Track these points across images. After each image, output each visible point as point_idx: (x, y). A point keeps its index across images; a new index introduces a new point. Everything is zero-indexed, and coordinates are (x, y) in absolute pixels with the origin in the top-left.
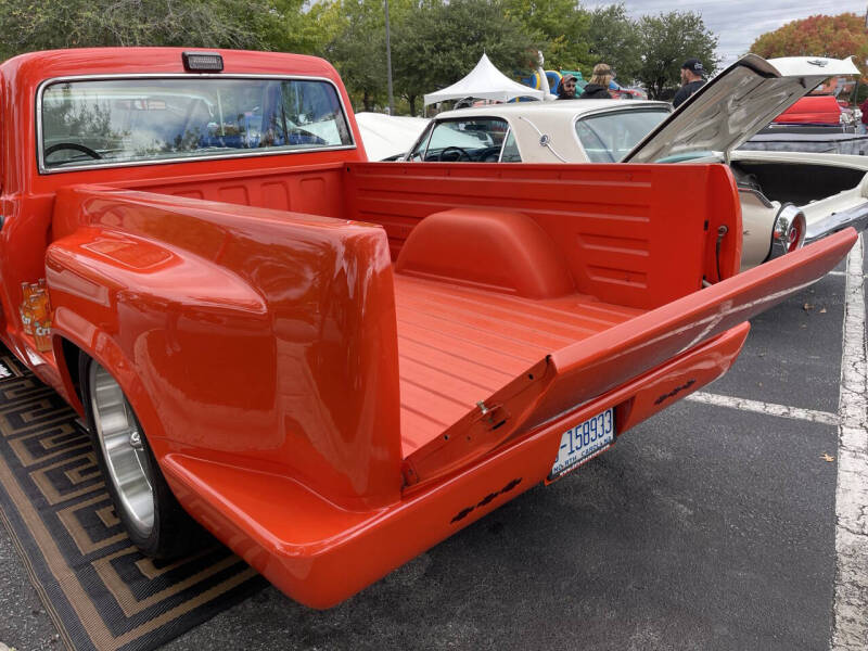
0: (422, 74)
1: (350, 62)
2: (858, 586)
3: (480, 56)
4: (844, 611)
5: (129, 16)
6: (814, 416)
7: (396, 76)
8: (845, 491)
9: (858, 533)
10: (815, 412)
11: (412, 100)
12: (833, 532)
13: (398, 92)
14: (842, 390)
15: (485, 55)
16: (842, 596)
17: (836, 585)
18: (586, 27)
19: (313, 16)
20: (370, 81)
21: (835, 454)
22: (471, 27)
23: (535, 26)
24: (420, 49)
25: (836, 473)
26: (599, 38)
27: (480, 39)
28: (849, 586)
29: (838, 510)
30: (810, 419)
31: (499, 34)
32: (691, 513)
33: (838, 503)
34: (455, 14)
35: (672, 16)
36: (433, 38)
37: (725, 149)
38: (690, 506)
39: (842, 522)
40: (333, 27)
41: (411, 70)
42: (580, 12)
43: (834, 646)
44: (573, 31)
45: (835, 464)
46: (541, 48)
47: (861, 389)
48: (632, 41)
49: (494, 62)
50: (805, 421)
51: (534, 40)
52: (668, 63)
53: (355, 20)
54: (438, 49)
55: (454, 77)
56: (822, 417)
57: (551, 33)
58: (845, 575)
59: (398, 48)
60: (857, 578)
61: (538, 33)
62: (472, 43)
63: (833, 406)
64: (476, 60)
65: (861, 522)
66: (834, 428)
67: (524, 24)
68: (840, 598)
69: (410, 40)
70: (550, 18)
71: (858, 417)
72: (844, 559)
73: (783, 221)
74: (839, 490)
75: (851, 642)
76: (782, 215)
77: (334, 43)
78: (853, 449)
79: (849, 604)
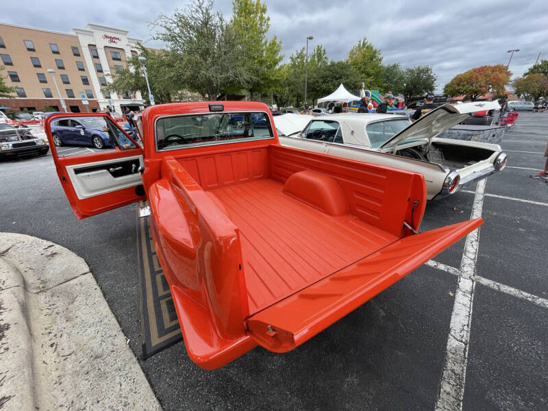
0: (318, 91)
1: (292, 87)
2: (454, 373)
3: (340, 84)
4: (446, 387)
5: (216, 72)
6: (448, 269)
7: (308, 92)
8: (457, 314)
9: (459, 341)
10: (449, 267)
11: (313, 100)
12: (447, 337)
13: (308, 98)
14: (464, 256)
15: (342, 85)
16: (446, 377)
17: (444, 370)
18: (383, 73)
19: (279, 70)
20: (298, 94)
21: (455, 292)
22: (338, 73)
23: (363, 72)
24: (318, 82)
25: (454, 303)
26: (388, 77)
27: (340, 78)
28: (450, 371)
29: (452, 325)
30: (446, 270)
31: (348, 76)
32: (384, 315)
33: (452, 321)
34: (332, 68)
35: (419, 68)
36: (323, 78)
37: (430, 138)
38: (386, 311)
39: (452, 333)
40: (286, 74)
41: (314, 90)
42: (381, 67)
43: (437, 408)
44: (377, 75)
45: (453, 298)
46: (364, 81)
47: (473, 257)
48: (401, 78)
49: (345, 87)
50: (444, 271)
51: (362, 78)
52: (415, 87)
53: (295, 71)
54: (324, 82)
55: (329, 92)
56: (452, 270)
57: (369, 75)
58: (449, 365)
59: (310, 81)
60: (455, 368)
61: (363, 75)
62: (337, 79)
63: (458, 265)
64: (338, 86)
65: (462, 334)
66: (456, 277)
67: (358, 72)
68: (444, 378)
69: (315, 78)
70: (369, 70)
71: (469, 273)
72: (450, 355)
73: (449, 178)
74: (453, 313)
75: (446, 407)
76: (449, 176)
77: (287, 79)
78: (464, 290)
79: (449, 383)
